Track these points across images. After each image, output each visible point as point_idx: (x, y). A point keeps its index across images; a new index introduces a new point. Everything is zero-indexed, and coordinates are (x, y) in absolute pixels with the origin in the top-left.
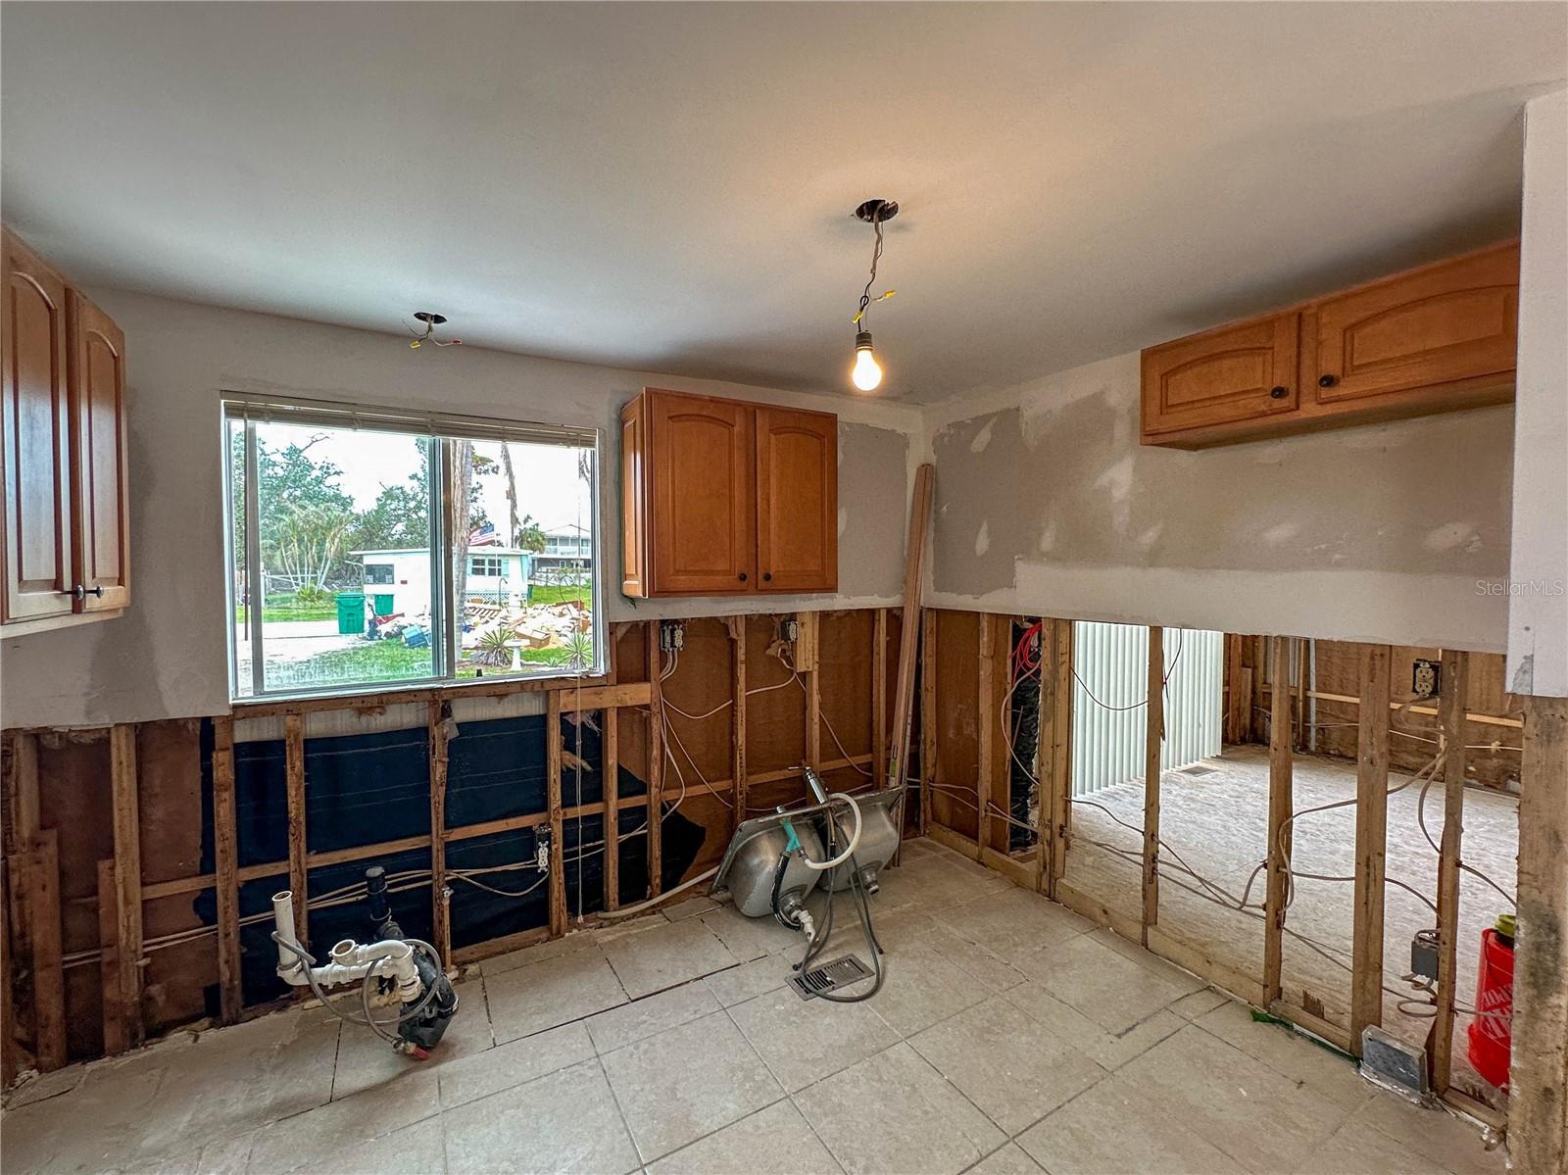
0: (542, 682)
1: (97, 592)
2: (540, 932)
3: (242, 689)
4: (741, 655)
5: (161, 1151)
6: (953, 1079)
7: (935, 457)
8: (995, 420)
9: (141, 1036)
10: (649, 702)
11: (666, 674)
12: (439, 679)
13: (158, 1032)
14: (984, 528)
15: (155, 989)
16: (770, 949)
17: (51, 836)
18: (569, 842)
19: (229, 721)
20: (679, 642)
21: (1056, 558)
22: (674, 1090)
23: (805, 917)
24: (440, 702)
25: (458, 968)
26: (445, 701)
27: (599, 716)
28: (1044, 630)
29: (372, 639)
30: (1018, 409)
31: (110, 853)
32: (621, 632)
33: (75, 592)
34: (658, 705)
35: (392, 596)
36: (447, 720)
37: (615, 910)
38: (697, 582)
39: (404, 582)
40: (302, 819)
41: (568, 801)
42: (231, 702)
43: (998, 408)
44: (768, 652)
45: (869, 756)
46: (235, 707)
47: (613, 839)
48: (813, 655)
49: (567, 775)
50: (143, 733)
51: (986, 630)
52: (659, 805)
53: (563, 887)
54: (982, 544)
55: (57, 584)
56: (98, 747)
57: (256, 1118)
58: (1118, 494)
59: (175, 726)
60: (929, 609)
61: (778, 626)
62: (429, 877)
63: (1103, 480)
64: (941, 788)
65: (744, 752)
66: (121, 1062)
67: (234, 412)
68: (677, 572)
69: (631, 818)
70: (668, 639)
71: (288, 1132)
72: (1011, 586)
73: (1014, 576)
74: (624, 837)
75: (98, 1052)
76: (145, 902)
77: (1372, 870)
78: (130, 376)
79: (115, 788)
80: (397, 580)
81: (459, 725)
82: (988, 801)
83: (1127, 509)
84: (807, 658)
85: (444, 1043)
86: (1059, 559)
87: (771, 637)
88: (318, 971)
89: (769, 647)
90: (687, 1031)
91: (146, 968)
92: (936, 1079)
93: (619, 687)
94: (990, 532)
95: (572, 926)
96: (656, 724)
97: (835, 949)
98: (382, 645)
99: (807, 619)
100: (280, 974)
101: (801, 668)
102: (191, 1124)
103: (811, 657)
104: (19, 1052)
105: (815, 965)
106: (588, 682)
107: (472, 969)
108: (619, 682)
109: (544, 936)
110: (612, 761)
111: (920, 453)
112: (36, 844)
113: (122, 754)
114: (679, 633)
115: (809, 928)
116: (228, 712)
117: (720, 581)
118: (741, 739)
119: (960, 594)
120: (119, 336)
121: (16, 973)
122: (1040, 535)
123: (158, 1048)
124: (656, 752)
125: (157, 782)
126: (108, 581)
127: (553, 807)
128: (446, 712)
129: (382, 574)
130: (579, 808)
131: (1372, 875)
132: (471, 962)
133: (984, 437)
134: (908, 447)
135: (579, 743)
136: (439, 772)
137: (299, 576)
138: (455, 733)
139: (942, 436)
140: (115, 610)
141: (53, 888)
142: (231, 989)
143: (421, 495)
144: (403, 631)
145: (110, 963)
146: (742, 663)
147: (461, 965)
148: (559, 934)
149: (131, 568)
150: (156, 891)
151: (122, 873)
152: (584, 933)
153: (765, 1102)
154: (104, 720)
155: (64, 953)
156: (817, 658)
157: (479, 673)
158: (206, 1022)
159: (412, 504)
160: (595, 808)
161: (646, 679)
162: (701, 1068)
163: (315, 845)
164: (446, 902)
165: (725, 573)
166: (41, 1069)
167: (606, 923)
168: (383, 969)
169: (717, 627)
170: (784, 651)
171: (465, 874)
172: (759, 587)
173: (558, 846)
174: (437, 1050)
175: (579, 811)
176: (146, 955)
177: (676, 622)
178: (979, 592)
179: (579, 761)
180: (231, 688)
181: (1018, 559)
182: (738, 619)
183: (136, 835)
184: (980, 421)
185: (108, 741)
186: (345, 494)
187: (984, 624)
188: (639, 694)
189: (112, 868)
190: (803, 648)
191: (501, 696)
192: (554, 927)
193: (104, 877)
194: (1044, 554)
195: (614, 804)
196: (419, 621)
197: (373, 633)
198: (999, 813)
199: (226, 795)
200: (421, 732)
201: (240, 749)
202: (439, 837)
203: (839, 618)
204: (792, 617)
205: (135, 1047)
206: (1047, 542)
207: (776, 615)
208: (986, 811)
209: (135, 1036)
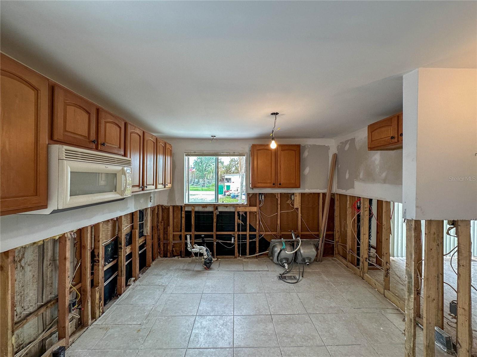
0: (234, 204)
1: (167, 185)
2: (233, 257)
3: (186, 202)
4: (279, 202)
5: (172, 270)
6: (302, 301)
7: (337, 152)
8: (350, 141)
9: (172, 256)
10: (256, 211)
11: (261, 205)
12: (216, 202)
13: (174, 256)
14: (348, 171)
15: (174, 249)
16: (277, 270)
17: (163, 221)
18: (239, 239)
19: (185, 206)
20: (263, 198)
21: (363, 180)
22: (244, 285)
23: (286, 265)
24: (216, 207)
25: (217, 259)
26: (217, 207)
27: (246, 213)
28: (361, 201)
29: (224, 196)
30: (355, 138)
31: (169, 226)
32: (250, 195)
33: (164, 185)
34: (258, 212)
35: (230, 186)
36: (216, 210)
37: (248, 255)
38: (263, 185)
39: (233, 182)
40: (194, 225)
41: (238, 230)
42: (185, 203)
43: (350, 138)
44: (287, 202)
45: (318, 232)
46: (185, 204)
47: (248, 241)
48: (299, 204)
49: (239, 225)
50: (174, 207)
51: (349, 200)
52: (258, 234)
53: (237, 248)
54: (347, 176)
55: (163, 184)
56: (168, 208)
57: (183, 270)
58: (377, 162)
59: (177, 206)
60: (336, 194)
61: (290, 196)
62: (213, 240)
63: (373, 158)
64: (341, 245)
65: (279, 226)
66: (169, 259)
67: (186, 155)
68: (258, 183)
69: (252, 237)
70: (260, 197)
71: (186, 273)
72: (353, 188)
73: (354, 185)
74: (251, 240)
75: (167, 257)
76: (173, 235)
77: (439, 278)
78: (172, 152)
79: (170, 216)
80: (232, 182)
81: (219, 212)
82: (350, 249)
83: (379, 167)
84: (297, 204)
85: (210, 268)
86: (364, 181)
87: (288, 199)
88: (193, 249)
89: (287, 201)
90: (252, 278)
91: (173, 245)
92: (298, 300)
93: (250, 207)
94: (349, 173)
95: (239, 256)
96: (257, 216)
97: (292, 274)
98: (226, 197)
99: (298, 195)
100: (188, 248)
101: (295, 207)
102: (176, 268)
103: (298, 204)
104: (159, 254)
105: (285, 275)
106: (243, 205)
107: (219, 259)
108: (250, 206)
109: (234, 257)
110: (248, 223)
111: (333, 150)
112: (161, 223)
113: (171, 210)
114: (263, 196)
115: (286, 267)
116: (184, 205)
117: (268, 185)
118: (279, 223)
119: (342, 190)
120: (171, 147)
121: (158, 242)
122: (360, 174)
123: (174, 258)
124: (258, 223)
125: (175, 215)
126: (169, 183)
127: (236, 231)
128: (217, 209)
129: (228, 180)
130: (241, 232)
131: (439, 280)
132: (220, 258)
133: (347, 147)
134: (329, 149)
135: (241, 218)
136: (215, 220)
137: (212, 180)
138: (218, 213)
139: (339, 146)
140: (170, 188)
141: (163, 230)
142: (183, 252)
143: (238, 160)
144: (231, 195)
145: (169, 243)
146: (279, 204)
147: (218, 258)
148: (236, 258)
149: (172, 182)
150: (175, 233)
151: (171, 229)
152: (241, 258)
153: (260, 292)
154: (169, 205)
155: (164, 240)
156: (300, 205)
157: (223, 202)
158: (180, 256)
159: (236, 163)
160: (244, 233)
161: (256, 206)
162: (251, 284)
163: (196, 230)
164: (215, 245)
165: (270, 183)
166: (161, 257)
167: (246, 258)
168: (201, 251)
169: (273, 195)
170: (291, 202)
171: (220, 241)
172: (278, 186)
173: (236, 239)
174: (209, 269)
175: (241, 233)
176: (173, 243)
177: (263, 194)
178: (347, 189)
179: (241, 222)
180: (185, 201)
181: (355, 180)
182: (278, 194)
183: (172, 223)
184: (347, 142)
185: (169, 208)
186: (222, 161)
187: (348, 198)
188: (254, 209)
189: (169, 228)
190: (296, 202)
191: (227, 207)
192: (235, 256)
193: (168, 229)
194: (360, 179)
195: (248, 233)
196: (234, 192)
197: (225, 194)
198: (353, 253)
199: (183, 219)
200: (212, 212)
201: (186, 212)
202: (214, 233)
203: (308, 195)
204: (293, 194)
205: (171, 257)
206: (361, 176)
207: (289, 193)
208: (349, 252)
209: (171, 256)
